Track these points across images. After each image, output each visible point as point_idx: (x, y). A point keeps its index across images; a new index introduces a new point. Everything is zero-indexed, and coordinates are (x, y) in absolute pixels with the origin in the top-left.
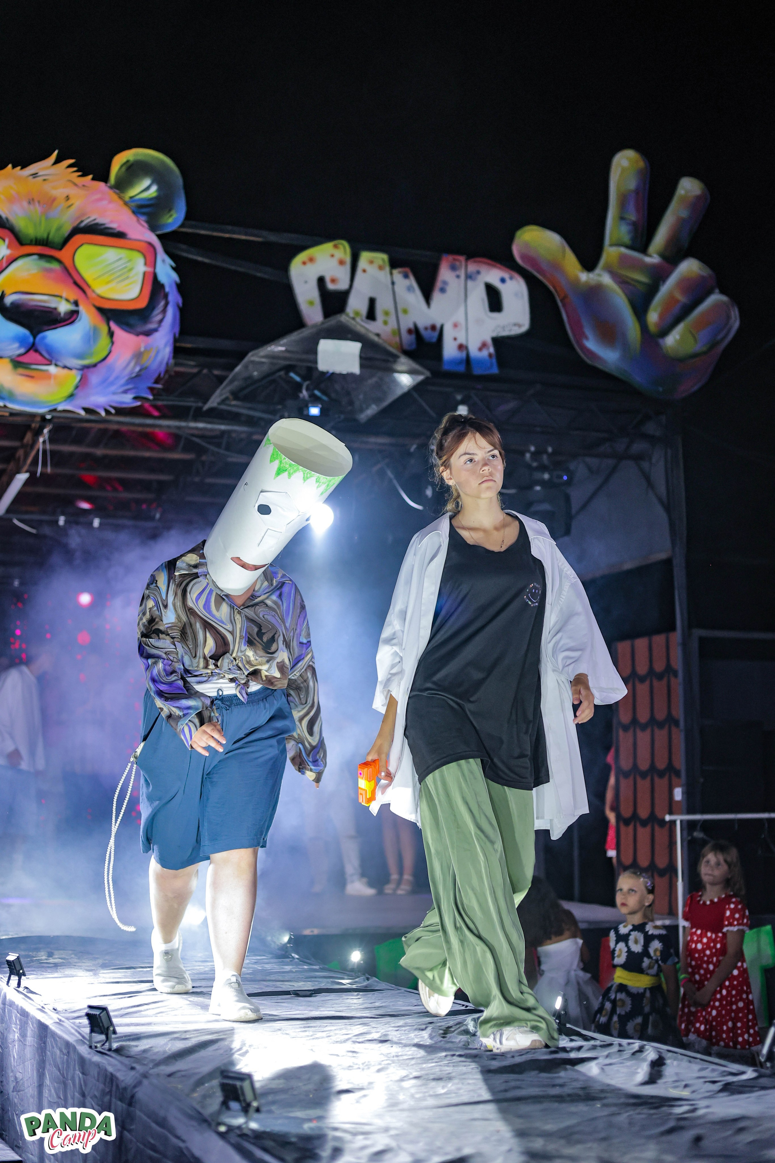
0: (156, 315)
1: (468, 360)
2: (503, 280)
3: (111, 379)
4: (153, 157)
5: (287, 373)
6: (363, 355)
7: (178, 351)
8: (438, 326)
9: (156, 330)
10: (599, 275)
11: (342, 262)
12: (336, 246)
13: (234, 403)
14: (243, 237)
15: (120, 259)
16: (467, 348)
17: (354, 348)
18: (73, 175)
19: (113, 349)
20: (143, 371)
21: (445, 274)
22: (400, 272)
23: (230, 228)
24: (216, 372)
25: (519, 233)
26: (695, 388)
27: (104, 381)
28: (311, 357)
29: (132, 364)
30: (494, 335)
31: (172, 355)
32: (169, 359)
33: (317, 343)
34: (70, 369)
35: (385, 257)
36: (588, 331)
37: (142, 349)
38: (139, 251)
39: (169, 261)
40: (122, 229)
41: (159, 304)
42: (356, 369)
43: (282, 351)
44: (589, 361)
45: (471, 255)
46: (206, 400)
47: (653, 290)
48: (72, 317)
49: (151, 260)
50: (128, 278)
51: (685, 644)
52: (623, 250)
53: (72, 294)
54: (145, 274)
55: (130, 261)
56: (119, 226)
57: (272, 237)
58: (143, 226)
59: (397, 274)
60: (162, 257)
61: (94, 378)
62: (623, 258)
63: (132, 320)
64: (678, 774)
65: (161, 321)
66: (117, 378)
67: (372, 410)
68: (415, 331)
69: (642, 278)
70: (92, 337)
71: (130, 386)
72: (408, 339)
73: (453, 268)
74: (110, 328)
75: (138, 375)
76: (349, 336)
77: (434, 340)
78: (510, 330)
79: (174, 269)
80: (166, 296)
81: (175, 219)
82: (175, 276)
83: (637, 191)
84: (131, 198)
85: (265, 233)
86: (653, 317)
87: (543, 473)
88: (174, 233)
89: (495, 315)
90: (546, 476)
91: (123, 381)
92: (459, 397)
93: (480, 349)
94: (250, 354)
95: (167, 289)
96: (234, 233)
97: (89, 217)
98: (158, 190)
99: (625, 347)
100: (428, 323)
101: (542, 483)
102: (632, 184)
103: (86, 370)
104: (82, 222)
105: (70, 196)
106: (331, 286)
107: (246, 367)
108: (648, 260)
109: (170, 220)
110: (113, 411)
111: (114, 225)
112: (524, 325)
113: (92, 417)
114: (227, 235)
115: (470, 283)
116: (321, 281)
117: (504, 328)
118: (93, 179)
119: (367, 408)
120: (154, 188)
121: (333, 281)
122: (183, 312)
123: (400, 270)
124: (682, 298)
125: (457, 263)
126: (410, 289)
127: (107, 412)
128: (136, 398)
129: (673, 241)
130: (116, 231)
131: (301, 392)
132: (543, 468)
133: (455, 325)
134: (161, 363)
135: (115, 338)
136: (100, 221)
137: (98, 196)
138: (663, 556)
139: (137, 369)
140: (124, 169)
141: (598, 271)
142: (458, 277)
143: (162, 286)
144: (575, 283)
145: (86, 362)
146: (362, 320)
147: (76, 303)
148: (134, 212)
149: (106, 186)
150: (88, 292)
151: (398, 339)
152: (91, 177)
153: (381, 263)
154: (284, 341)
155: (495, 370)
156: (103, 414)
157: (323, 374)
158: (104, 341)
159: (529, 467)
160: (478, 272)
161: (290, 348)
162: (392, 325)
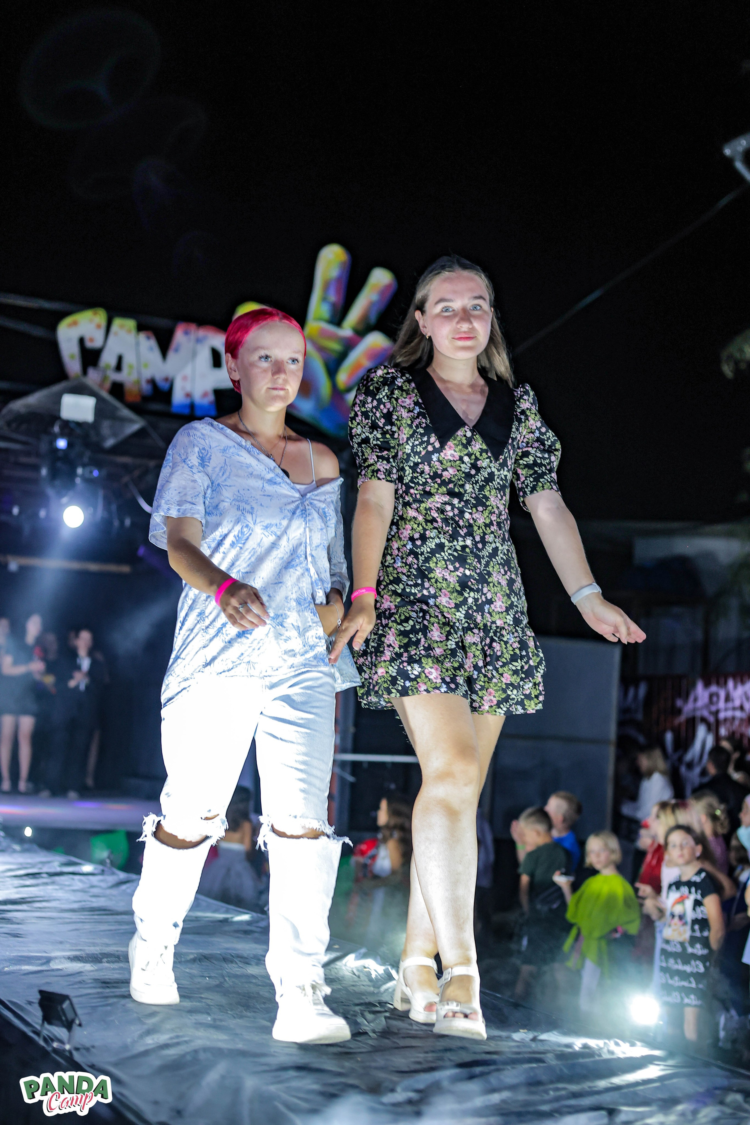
1: (192, 404)
8: (170, 378)
11: (99, 326)
12: (95, 314)
16: (192, 396)
17: (90, 401)
21: (179, 337)
22: (144, 335)
25: (239, 306)
28: (56, 408)
30: (215, 387)
33: (61, 397)
35: (134, 322)
42: (91, 419)
45: (201, 323)
47: (343, 356)
52: (324, 324)
57: (46, 305)
59: (142, 336)
62: (323, 330)
67: (110, 443)
68: (152, 382)
69: (336, 346)
72: (146, 388)
73: (186, 333)
77: (166, 389)
78: (226, 384)
83: (339, 279)
85: (41, 301)
86: (343, 377)
89: (216, 370)
93: (203, 397)
99: (318, 400)
102: (335, 274)
106: (89, 345)
108: (341, 332)
114: (13, 302)
115: (199, 347)
116: (81, 340)
117: (221, 382)
121: (92, 340)
123: (144, 333)
124: (367, 362)
125: (190, 329)
126: (151, 349)
129: (364, 318)
133: (185, 378)
146: (111, 371)
151: (138, 387)
153: (130, 327)
157: (66, 420)
160: (206, 337)
162: (134, 377)
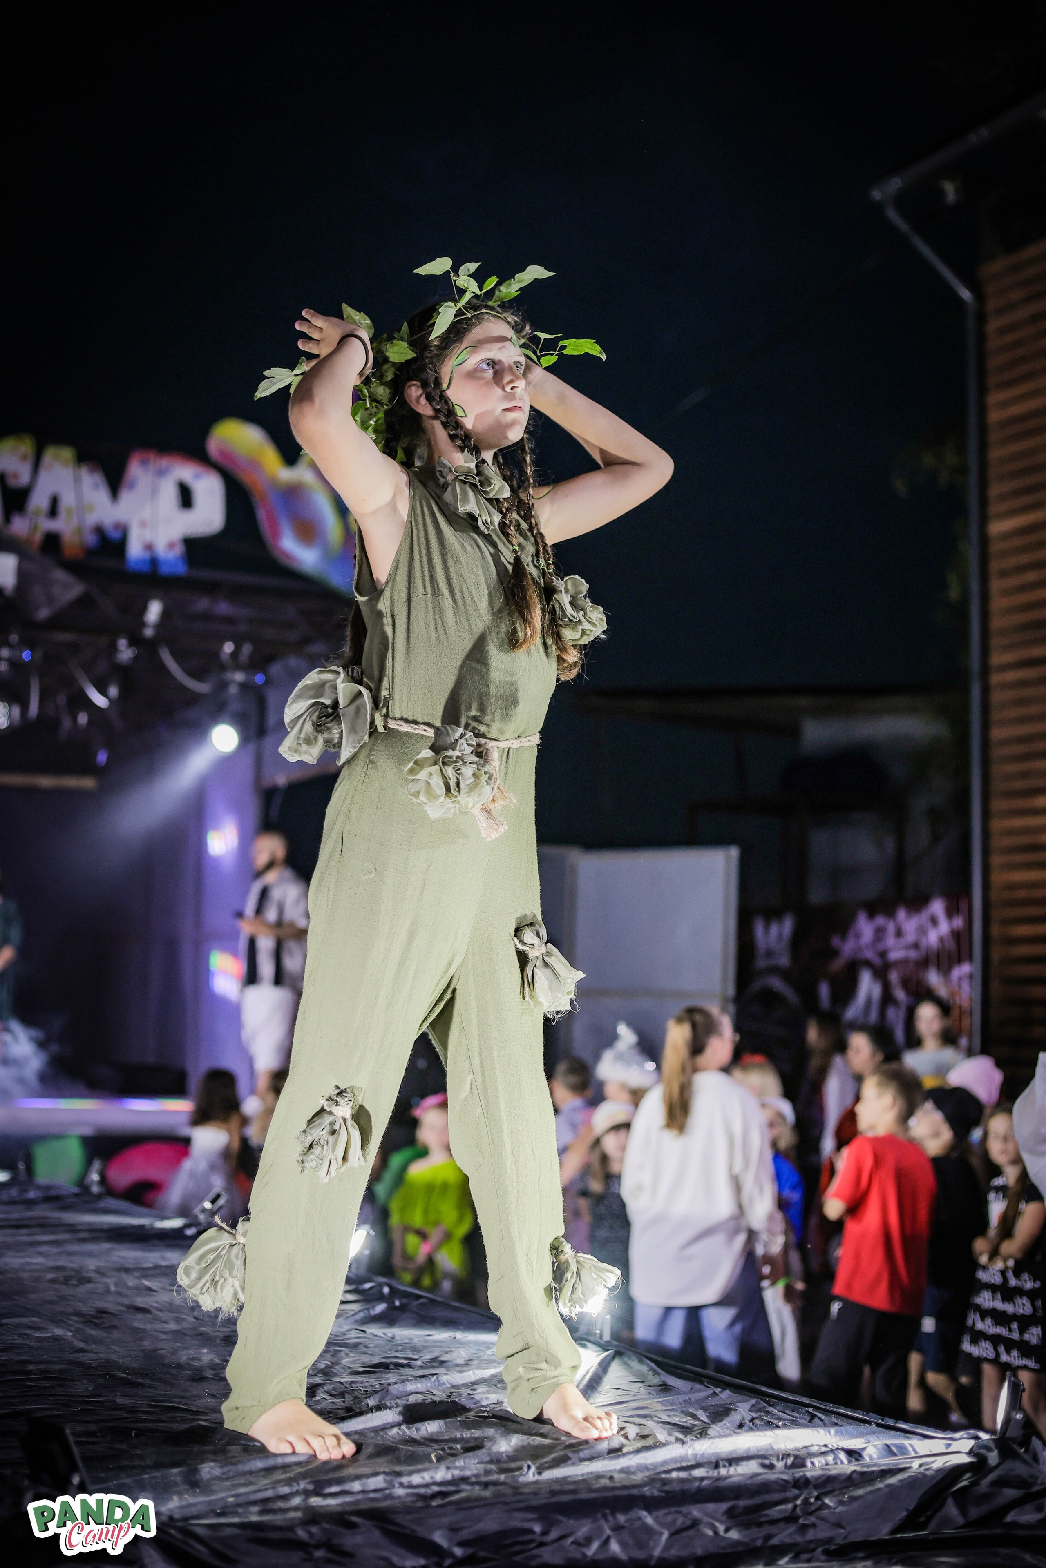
1: (154, 561)
2: (196, 478)
6: (20, 568)
8: (124, 525)
10: (300, 472)
11: (24, 459)
12: (19, 443)
16: (153, 548)
21: (134, 470)
22: (88, 467)
25: (215, 428)
30: (185, 535)
35: (71, 451)
36: (286, 530)
42: (12, 583)
44: (283, 563)
45: (162, 450)
59: (83, 470)
68: (99, 530)
72: (91, 539)
73: (144, 464)
76: (8, 547)
77: (118, 539)
78: (203, 530)
87: (238, 673)
89: (185, 512)
90: (240, 677)
92: (149, 594)
93: (168, 549)
100: (113, 521)
101: (236, 684)
106: (12, 483)
112: (217, 525)
115: (160, 480)
116: (2, 477)
117: (195, 527)
121: (15, 476)
123: (86, 465)
125: (149, 459)
126: (97, 488)
132: (238, 667)
133: (143, 524)
141: (298, 467)
142: (149, 472)
144: (274, 483)
146: (43, 518)
151: (80, 538)
153: (66, 458)
155: (184, 571)
159: (225, 666)
162: (74, 525)
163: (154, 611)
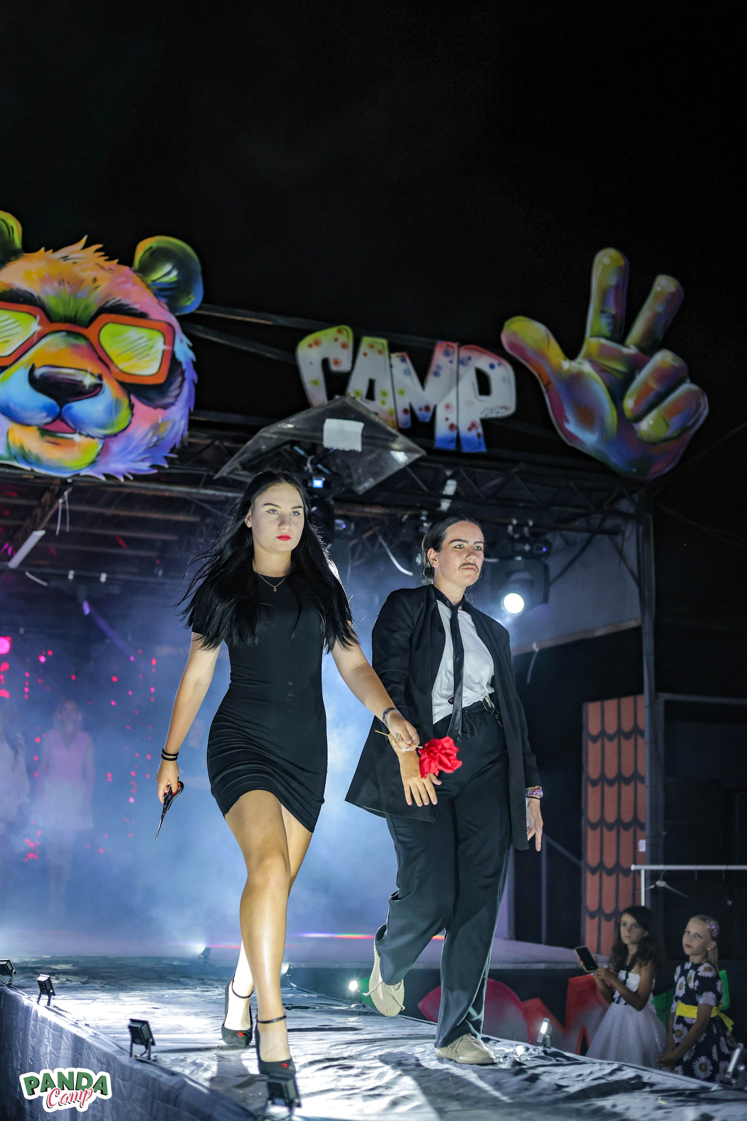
0: (174, 390)
1: (458, 439)
2: (492, 366)
3: (130, 448)
4: (175, 245)
5: (292, 447)
6: (365, 434)
7: (192, 424)
8: (432, 408)
9: (172, 404)
10: (580, 364)
11: (344, 346)
12: (339, 331)
13: (242, 473)
14: (255, 320)
15: (142, 338)
16: (457, 428)
17: (356, 427)
18: (101, 260)
19: (133, 420)
20: (159, 443)
21: (439, 358)
22: (397, 357)
23: (242, 311)
24: (226, 444)
25: (507, 323)
26: (667, 470)
27: (124, 449)
28: (317, 434)
29: (150, 434)
30: (483, 416)
31: (187, 427)
32: (184, 431)
33: (323, 422)
34: (93, 437)
35: (384, 342)
36: (569, 415)
37: (160, 421)
38: (159, 331)
39: (186, 340)
40: (144, 310)
41: (176, 380)
42: (358, 447)
43: (290, 429)
44: (569, 444)
45: (463, 342)
46: (217, 471)
47: (629, 378)
48: (95, 390)
49: (170, 340)
50: (148, 355)
51: (652, 706)
52: (603, 341)
53: (96, 368)
54: (164, 352)
55: (150, 339)
56: (141, 307)
57: (281, 321)
58: (163, 308)
59: (395, 358)
60: (180, 336)
61: (115, 447)
62: (602, 348)
63: (152, 394)
64: (642, 827)
65: (177, 396)
66: (136, 447)
67: (369, 484)
68: (410, 411)
69: (620, 367)
70: (114, 409)
71: (147, 455)
72: (404, 419)
73: (447, 354)
74: (130, 401)
75: (155, 445)
76: (353, 416)
77: (428, 420)
78: (498, 413)
79: (191, 348)
80: (183, 373)
81: (193, 303)
82: (191, 354)
83: (617, 287)
84: (154, 281)
85: (274, 317)
86: (629, 403)
87: (525, 544)
88: (192, 315)
89: (484, 398)
90: (527, 548)
91: (141, 450)
92: (449, 473)
93: (470, 429)
94: (262, 430)
95: (184, 366)
96: (247, 316)
97: (114, 298)
98: (178, 275)
99: (603, 431)
100: (423, 405)
101: (522, 553)
102: (612, 280)
103: (107, 439)
104: (107, 302)
105: (97, 278)
106: (334, 368)
107: (256, 442)
108: (625, 350)
109: (189, 303)
110: (131, 478)
111: (137, 306)
112: (510, 408)
113: (110, 482)
114: (240, 318)
115: (462, 369)
116: (325, 362)
117: (491, 410)
118: (119, 263)
119: (365, 481)
120: (174, 273)
121: (336, 363)
122: (198, 388)
123: (397, 354)
124: (656, 387)
125: (451, 349)
126: (407, 372)
127: (126, 478)
128: (153, 467)
129: (649, 333)
130: (138, 312)
131: (306, 465)
132: (523, 539)
133: (448, 407)
134: (177, 434)
135: (135, 411)
136: (124, 301)
137: (122, 279)
138: (633, 624)
139: (155, 439)
140: (147, 254)
141: (579, 359)
142: (451, 362)
143: (179, 364)
144: (558, 371)
145: (108, 432)
146: (362, 400)
147: (100, 377)
148: (155, 295)
149: (131, 269)
150: (112, 368)
151: (394, 418)
152: (116, 261)
153: (380, 347)
154: (293, 419)
155: (483, 449)
156: (122, 480)
157: (327, 450)
158: (124, 413)
159: (512, 538)
160: (470, 358)
161: (298, 426)
162: (389, 405)
163: (451, 488)
